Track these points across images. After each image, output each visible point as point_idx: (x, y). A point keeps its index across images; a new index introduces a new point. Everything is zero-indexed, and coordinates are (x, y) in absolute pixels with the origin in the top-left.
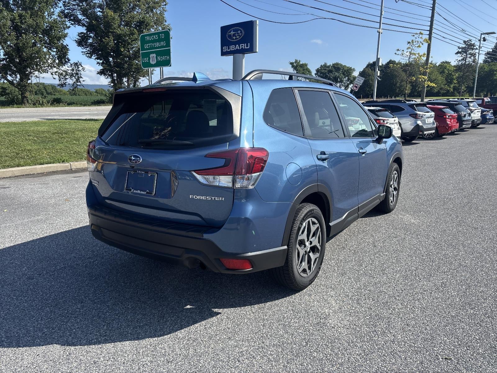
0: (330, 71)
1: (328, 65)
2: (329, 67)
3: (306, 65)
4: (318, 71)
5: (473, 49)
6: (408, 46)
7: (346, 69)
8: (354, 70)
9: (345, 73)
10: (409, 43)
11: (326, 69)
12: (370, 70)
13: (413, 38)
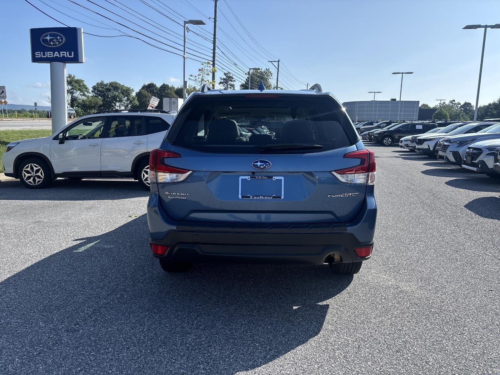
0: (108, 90)
1: (105, 83)
2: (106, 85)
3: (82, 81)
4: (94, 88)
5: (232, 81)
6: (199, 73)
7: (125, 88)
8: (133, 90)
9: (124, 93)
10: (200, 70)
11: (103, 88)
12: (146, 92)
13: (203, 66)
